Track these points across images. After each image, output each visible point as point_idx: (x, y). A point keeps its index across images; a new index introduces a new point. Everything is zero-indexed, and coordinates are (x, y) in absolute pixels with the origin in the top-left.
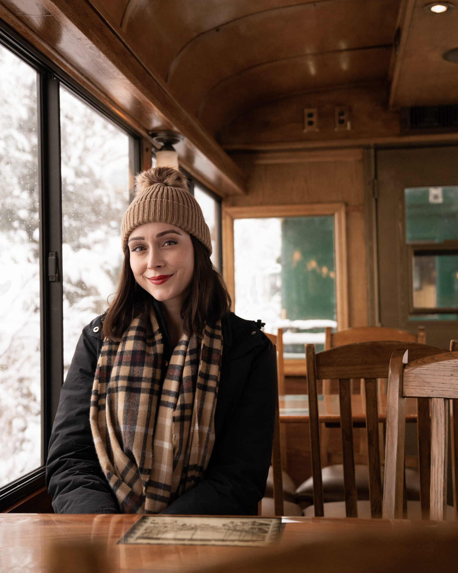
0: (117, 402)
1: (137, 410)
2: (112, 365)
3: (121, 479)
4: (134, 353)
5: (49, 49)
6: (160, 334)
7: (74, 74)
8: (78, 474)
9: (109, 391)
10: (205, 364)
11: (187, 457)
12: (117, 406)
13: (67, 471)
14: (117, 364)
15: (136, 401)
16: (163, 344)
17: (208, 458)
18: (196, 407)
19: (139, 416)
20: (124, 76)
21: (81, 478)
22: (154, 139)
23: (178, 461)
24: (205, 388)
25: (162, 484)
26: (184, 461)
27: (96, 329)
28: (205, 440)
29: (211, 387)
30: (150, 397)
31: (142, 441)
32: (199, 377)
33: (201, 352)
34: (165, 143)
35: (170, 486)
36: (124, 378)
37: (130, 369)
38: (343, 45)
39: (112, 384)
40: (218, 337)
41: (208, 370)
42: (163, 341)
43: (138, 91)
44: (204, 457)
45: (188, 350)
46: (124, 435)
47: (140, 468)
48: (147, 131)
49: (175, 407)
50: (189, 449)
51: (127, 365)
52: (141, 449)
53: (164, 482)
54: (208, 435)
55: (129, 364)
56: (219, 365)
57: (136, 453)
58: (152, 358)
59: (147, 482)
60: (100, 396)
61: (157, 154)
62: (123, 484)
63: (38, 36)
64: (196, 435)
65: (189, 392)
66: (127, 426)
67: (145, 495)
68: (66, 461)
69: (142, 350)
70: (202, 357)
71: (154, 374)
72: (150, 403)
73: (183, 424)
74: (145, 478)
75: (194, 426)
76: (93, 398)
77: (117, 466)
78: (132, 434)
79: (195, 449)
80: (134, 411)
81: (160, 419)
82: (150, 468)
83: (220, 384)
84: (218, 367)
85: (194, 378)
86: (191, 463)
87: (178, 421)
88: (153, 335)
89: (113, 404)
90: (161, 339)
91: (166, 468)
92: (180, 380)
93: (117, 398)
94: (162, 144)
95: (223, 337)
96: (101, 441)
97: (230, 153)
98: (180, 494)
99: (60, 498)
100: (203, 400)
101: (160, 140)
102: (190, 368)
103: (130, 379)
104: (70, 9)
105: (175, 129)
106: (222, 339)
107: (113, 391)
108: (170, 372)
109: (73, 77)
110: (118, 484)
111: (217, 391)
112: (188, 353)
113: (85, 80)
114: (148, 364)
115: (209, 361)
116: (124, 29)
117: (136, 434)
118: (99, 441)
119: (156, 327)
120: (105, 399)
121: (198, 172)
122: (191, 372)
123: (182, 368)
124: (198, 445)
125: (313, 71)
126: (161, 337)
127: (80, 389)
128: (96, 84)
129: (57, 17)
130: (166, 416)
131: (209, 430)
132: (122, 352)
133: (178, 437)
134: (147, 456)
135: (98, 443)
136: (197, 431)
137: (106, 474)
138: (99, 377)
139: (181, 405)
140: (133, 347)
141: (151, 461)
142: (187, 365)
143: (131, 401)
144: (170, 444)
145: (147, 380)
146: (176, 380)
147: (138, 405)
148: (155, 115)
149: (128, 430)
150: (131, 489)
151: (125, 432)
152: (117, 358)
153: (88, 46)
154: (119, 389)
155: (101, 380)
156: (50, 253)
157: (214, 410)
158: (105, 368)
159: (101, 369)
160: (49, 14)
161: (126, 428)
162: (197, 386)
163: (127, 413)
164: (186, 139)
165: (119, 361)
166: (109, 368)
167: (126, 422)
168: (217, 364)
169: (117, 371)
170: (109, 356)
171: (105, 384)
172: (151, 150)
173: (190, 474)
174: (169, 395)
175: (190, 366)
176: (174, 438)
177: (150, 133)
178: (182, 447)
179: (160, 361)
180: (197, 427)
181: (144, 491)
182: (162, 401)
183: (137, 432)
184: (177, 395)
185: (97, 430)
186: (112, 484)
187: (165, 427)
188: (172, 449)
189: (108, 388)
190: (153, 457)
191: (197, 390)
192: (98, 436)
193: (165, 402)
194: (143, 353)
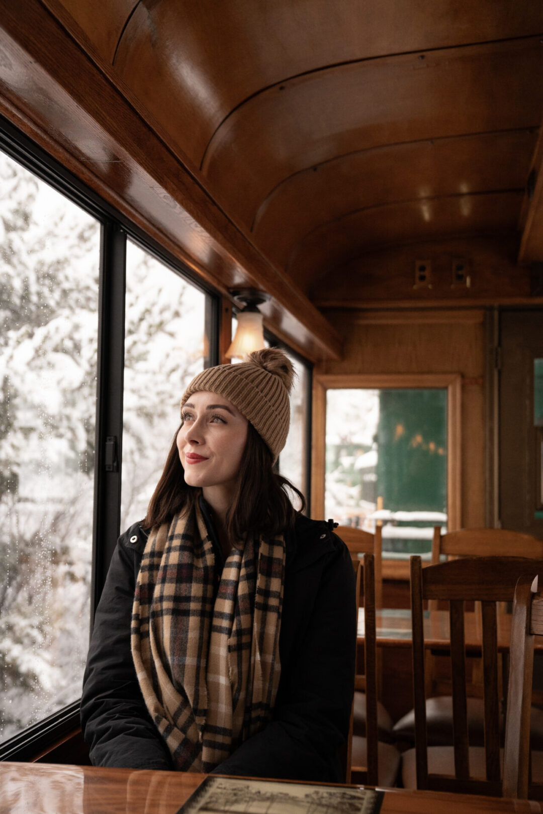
0: (163, 628)
1: (186, 637)
2: (154, 582)
3: (172, 723)
4: (180, 566)
5: (116, 197)
6: (210, 542)
7: (144, 225)
8: (118, 718)
9: (152, 615)
10: (264, 578)
11: (249, 693)
12: (163, 633)
13: (104, 715)
14: (160, 581)
15: (184, 626)
16: (213, 554)
17: (274, 692)
18: (255, 633)
19: (189, 645)
20: (202, 229)
21: (122, 722)
22: (236, 298)
23: (238, 700)
24: (265, 608)
25: (221, 728)
26: (246, 698)
27: (134, 539)
28: (269, 671)
29: (273, 606)
30: (201, 620)
31: (194, 675)
32: (257, 595)
33: (259, 564)
34: (248, 303)
35: (231, 730)
36: (169, 598)
37: (176, 587)
38: (464, 188)
39: (155, 606)
40: (280, 544)
41: (268, 584)
42: (214, 550)
43: (219, 246)
44: (270, 692)
45: (243, 561)
46: (173, 669)
47: (193, 709)
48: (228, 288)
49: (229, 632)
50: (251, 684)
51: (172, 583)
52: (194, 685)
53: (223, 726)
54: (273, 664)
55: (175, 580)
56: (281, 578)
57: (189, 690)
58: (202, 572)
59: (203, 726)
60: (141, 621)
61: (239, 315)
62: (176, 729)
63: (104, 183)
64: (258, 667)
65: (246, 613)
66: (175, 658)
67: (201, 742)
68: (103, 702)
69: (190, 562)
70: (260, 570)
71: (205, 591)
72: (201, 628)
73: (241, 654)
74: (200, 721)
75: (255, 656)
76: (133, 624)
77: (167, 707)
78: (182, 667)
79: (258, 684)
80: (182, 640)
81: (213, 649)
82: (206, 707)
83: (284, 602)
84: (280, 581)
85: (251, 596)
86: (254, 701)
87: (234, 650)
88: (201, 544)
89: (159, 631)
90: (211, 548)
91: (224, 708)
92: (235, 598)
93: (163, 623)
94: (244, 304)
95: (286, 542)
96: (146, 676)
97: (324, 311)
98: (243, 739)
99: (98, 749)
100: (264, 622)
101: (241, 299)
102: (247, 584)
103: (177, 599)
104: (143, 154)
105: (261, 287)
106: (285, 545)
107: (157, 615)
108: (222, 590)
109: (143, 229)
110: (169, 730)
111: (281, 611)
112: (243, 565)
113: (157, 232)
114: (196, 580)
115: (268, 574)
116: (205, 172)
117: (186, 667)
118: (143, 677)
119: (204, 533)
120: (147, 625)
121: (286, 335)
122: (248, 589)
123: (236, 583)
124: (261, 678)
125: (427, 215)
126: (211, 546)
127: (117, 611)
128: (170, 236)
129: (127, 164)
130: (220, 644)
131: (274, 660)
132: (166, 567)
133: (236, 671)
134: (201, 693)
135: (142, 679)
136: (259, 662)
137: (153, 718)
138: (139, 597)
139: (237, 630)
140: (179, 560)
141: (207, 699)
142: (242, 581)
143: (179, 626)
144: (227, 679)
145: (196, 599)
146: (229, 599)
147: (187, 632)
148: (238, 271)
149: (176, 662)
150: (184, 736)
151: (173, 664)
152: (160, 573)
153: (162, 196)
154: (164, 612)
155: (142, 601)
156: (108, 438)
157: (279, 634)
158: (146, 586)
159: (142, 587)
160: (118, 159)
161: (174, 660)
162: (255, 606)
163: (174, 642)
164: (273, 299)
165: (162, 577)
166: (151, 587)
167: (174, 653)
168: (279, 578)
169: (161, 590)
170: (150, 572)
171: (147, 606)
172: (232, 310)
173: (254, 714)
174: (222, 618)
175: (246, 581)
176: (230, 671)
177: (231, 291)
178: (241, 681)
179: (211, 576)
180: (258, 657)
181: (200, 737)
182: (214, 626)
183: (188, 665)
184: (232, 618)
185: (141, 663)
186: (161, 730)
187: (219, 658)
188: (230, 685)
189: (151, 611)
190: (208, 694)
191: (256, 610)
192: (142, 671)
193: (217, 626)
194: (191, 567)
